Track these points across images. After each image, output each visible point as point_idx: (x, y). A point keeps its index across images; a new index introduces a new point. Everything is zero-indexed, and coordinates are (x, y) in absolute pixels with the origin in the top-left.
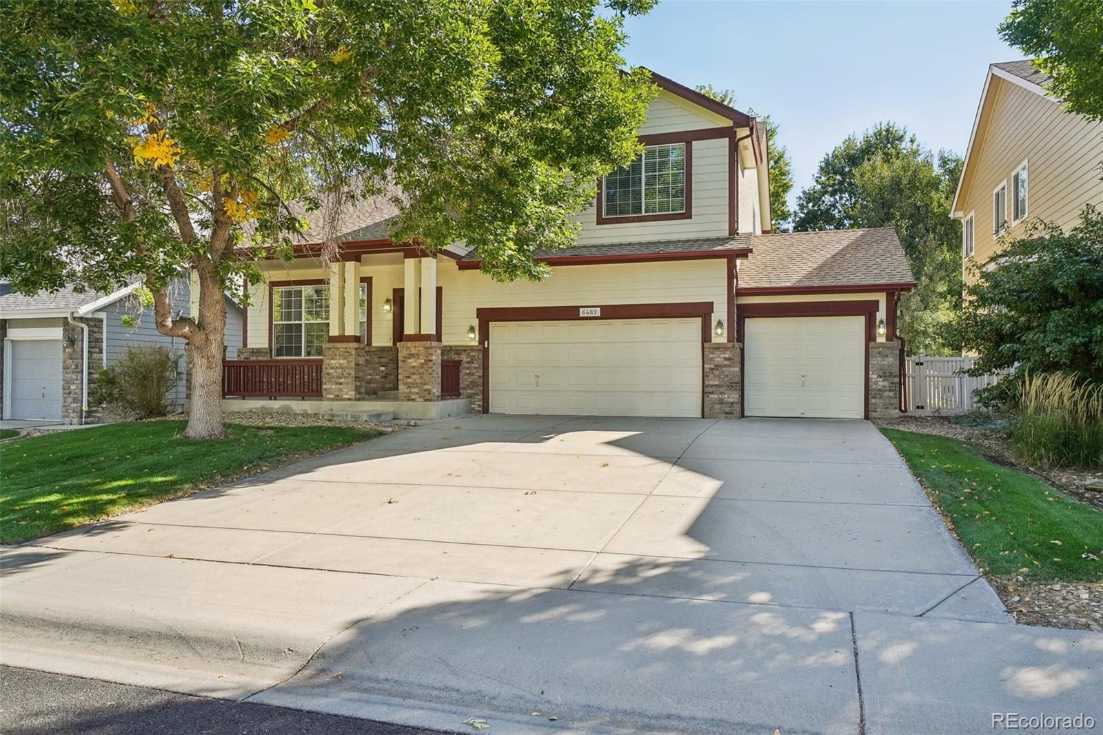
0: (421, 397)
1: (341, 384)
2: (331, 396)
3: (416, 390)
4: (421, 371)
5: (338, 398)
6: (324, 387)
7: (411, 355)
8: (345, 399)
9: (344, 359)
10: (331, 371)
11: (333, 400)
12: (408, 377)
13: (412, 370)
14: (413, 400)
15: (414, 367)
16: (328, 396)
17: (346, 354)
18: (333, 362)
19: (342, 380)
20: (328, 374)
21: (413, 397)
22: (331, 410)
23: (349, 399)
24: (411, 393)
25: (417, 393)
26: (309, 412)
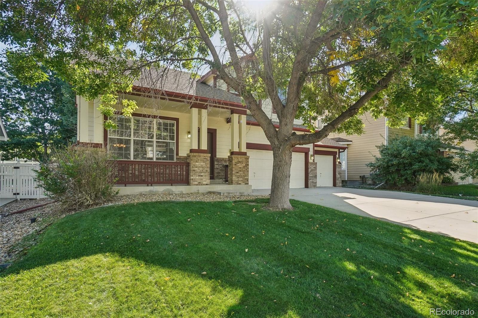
0: (243, 182)
1: (202, 176)
2: (196, 183)
3: (241, 179)
4: (244, 169)
5: (200, 184)
6: (192, 178)
7: (239, 162)
8: (204, 184)
9: (203, 162)
10: (197, 169)
11: (197, 185)
12: (238, 173)
13: (239, 169)
14: (240, 184)
15: (240, 168)
16: (194, 183)
17: (205, 160)
18: (197, 164)
19: (202, 174)
20: (194, 171)
21: (240, 182)
22: (198, 190)
23: (207, 184)
24: (239, 181)
25: (242, 181)
26: (184, 192)
